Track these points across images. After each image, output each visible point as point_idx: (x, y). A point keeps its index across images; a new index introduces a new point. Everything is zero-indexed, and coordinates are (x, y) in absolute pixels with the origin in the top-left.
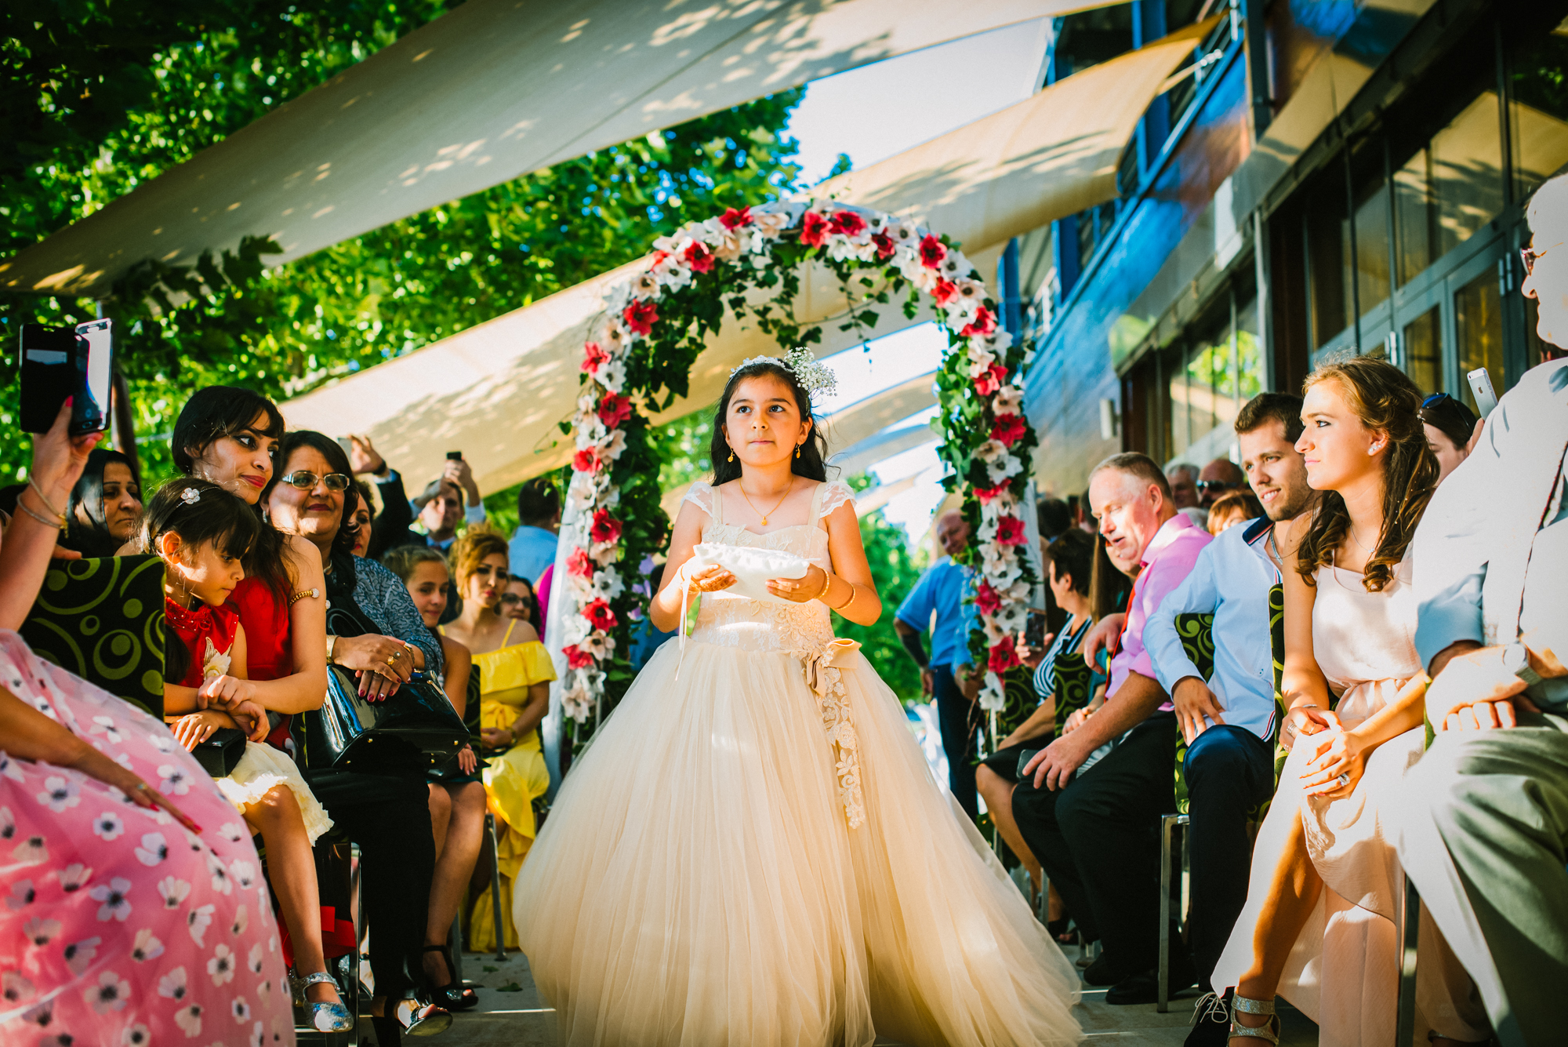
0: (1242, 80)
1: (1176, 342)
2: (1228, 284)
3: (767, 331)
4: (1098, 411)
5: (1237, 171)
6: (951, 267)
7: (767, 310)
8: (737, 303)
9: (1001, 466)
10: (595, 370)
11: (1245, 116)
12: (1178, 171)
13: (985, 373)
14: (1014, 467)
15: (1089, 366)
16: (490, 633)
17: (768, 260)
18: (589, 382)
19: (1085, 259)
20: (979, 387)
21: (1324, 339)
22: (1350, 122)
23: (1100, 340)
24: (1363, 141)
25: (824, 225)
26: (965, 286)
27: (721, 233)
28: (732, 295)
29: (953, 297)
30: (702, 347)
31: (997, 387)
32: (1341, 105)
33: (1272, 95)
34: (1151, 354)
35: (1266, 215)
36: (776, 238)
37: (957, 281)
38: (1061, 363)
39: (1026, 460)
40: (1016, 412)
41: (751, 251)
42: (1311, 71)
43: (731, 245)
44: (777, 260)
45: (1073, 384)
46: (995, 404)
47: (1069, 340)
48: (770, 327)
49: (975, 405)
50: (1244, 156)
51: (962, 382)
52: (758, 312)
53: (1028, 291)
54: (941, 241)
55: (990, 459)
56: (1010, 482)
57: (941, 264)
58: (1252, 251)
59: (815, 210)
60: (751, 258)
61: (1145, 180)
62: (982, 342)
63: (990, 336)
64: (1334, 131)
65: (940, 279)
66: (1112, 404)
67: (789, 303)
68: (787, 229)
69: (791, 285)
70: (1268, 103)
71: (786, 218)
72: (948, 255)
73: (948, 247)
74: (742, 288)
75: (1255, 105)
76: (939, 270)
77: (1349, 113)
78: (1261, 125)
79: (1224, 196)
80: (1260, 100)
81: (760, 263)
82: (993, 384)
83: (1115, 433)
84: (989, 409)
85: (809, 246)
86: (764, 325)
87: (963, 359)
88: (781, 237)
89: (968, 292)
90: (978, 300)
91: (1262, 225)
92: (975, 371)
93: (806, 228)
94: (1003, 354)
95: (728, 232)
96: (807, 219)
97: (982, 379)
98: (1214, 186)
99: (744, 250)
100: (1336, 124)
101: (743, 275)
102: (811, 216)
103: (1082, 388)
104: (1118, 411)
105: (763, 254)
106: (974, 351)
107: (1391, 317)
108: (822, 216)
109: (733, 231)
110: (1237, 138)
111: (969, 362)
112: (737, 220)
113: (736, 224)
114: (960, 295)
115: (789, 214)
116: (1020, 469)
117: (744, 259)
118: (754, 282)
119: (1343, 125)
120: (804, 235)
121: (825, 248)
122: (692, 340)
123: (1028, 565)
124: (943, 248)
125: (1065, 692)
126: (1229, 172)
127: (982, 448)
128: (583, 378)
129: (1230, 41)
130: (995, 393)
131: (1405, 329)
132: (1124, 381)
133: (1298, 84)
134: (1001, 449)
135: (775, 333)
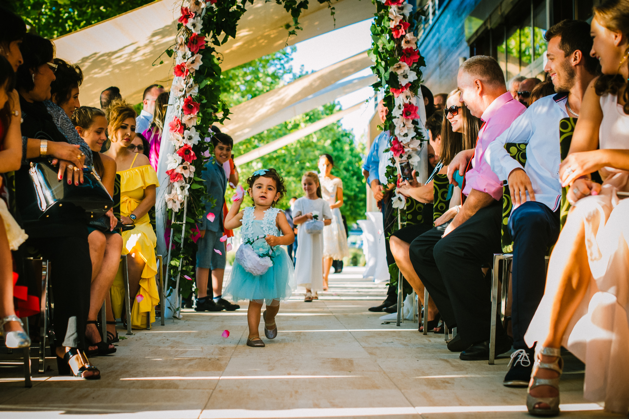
1: (500, 25)
9: (405, 76)
10: (186, 22)
13: (398, 26)
14: (412, 77)
16: (124, 160)
18: (183, 28)
20: (394, 33)
23: (459, 26)
30: (244, 10)
31: (404, 33)
34: (486, 32)
39: (419, 74)
40: (414, 47)
46: (403, 42)
47: (443, 27)
49: (392, 42)
51: (385, 30)
55: (399, 72)
56: (410, 85)
62: (396, 9)
63: (400, 6)
82: (402, 32)
84: (399, 45)
87: (386, 18)
92: (392, 25)
94: (408, 15)
97: (396, 29)
103: (449, 52)
106: (392, 14)
111: (389, 20)
116: (416, 78)
122: (238, 7)
123: (419, 130)
125: (439, 195)
127: (395, 66)
128: (179, 26)
130: (403, 37)
134: (406, 67)
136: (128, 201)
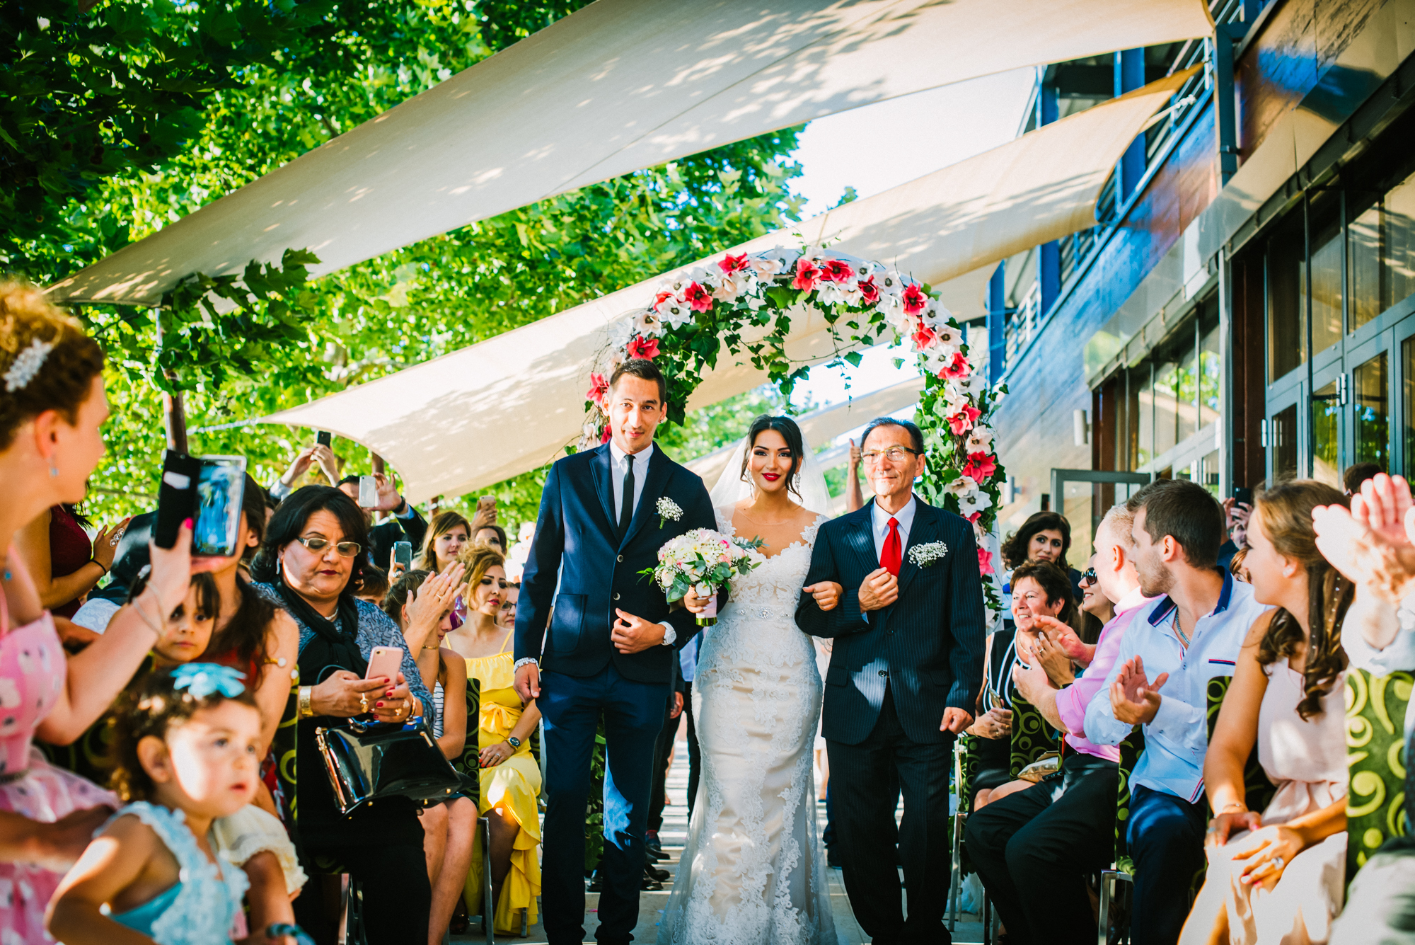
0: (1212, 126)
1: (1145, 361)
2: (1194, 311)
3: (759, 367)
4: (1071, 418)
5: (1204, 212)
6: (931, 314)
7: (760, 347)
8: (732, 340)
9: (971, 500)
10: (599, 399)
11: (1213, 162)
12: (1150, 205)
13: (960, 414)
14: (983, 501)
15: (1064, 376)
16: (489, 640)
17: (762, 302)
18: (594, 409)
19: (1064, 276)
20: (953, 427)
21: (1280, 373)
22: (1310, 178)
23: (1076, 353)
24: (1320, 193)
25: (815, 272)
26: (943, 333)
27: (719, 276)
28: (728, 333)
29: (932, 342)
30: (698, 380)
31: (970, 427)
32: (1301, 162)
33: (1238, 145)
34: (1120, 370)
35: (1229, 256)
36: (771, 283)
37: (936, 328)
38: (1040, 371)
39: (995, 495)
40: (988, 451)
41: (747, 293)
42: (1275, 124)
43: (727, 287)
44: (771, 303)
45: (1049, 392)
46: (968, 443)
47: (1048, 350)
48: (763, 362)
49: (949, 443)
50: (1211, 200)
51: (938, 422)
52: (752, 349)
53: (1012, 297)
54: (922, 291)
55: (961, 493)
56: (979, 515)
57: (922, 311)
58: (1217, 284)
59: (807, 258)
60: (747, 298)
61: (1121, 210)
62: (958, 385)
63: (965, 380)
64: (1294, 184)
65: (921, 325)
66: (1084, 413)
67: (781, 341)
68: (781, 274)
69: (783, 324)
70: (1234, 151)
71: (781, 264)
72: (928, 303)
73: (929, 296)
74: (737, 326)
75: (1223, 153)
76: (920, 317)
77: (1308, 169)
78: (1228, 172)
79: (1192, 235)
80: (1228, 148)
81: (754, 304)
82: (966, 424)
83: (1086, 442)
84: (962, 446)
85: (799, 291)
86: (757, 361)
87: (940, 400)
88: (775, 281)
89: (946, 338)
90: (955, 346)
91: (1226, 263)
92: (950, 412)
93: (798, 274)
94: (977, 396)
95: (726, 276)
96: (799, 266)
97: (956, 419)
98: (1183, 224)
99: (741, 293)
100: (1296, 175)
101: (738, 314)
102: (803, 264)
103: (1057, 395)
104: (1090, 421)
105: (758, 297)
106: (950, 393)
107: (1342, 358)
108: (813, 263)
109: (730, 275)
110: (1206, 180)
111: (946, 403)
112: (735, 264)
113: (734, 268)
114: (939, 341)
115: (783, 261)
116: (990, 504)
117: (741, 300)
118: (749, 321)
119: (1303, 178)
120: (796, 280)
121: (815, 292)
122: (689, 374)
124: (925, 298)
126: (1197, 213)
127: (954, 483)
128: (588, 405)
129: (1202, 90)
130: (968, 433)
131: (1354, 370)
132: (1095, 395)
133: (1262, 135)
134: (971, 485)
135: (767, 369)
136: (495, 712)
